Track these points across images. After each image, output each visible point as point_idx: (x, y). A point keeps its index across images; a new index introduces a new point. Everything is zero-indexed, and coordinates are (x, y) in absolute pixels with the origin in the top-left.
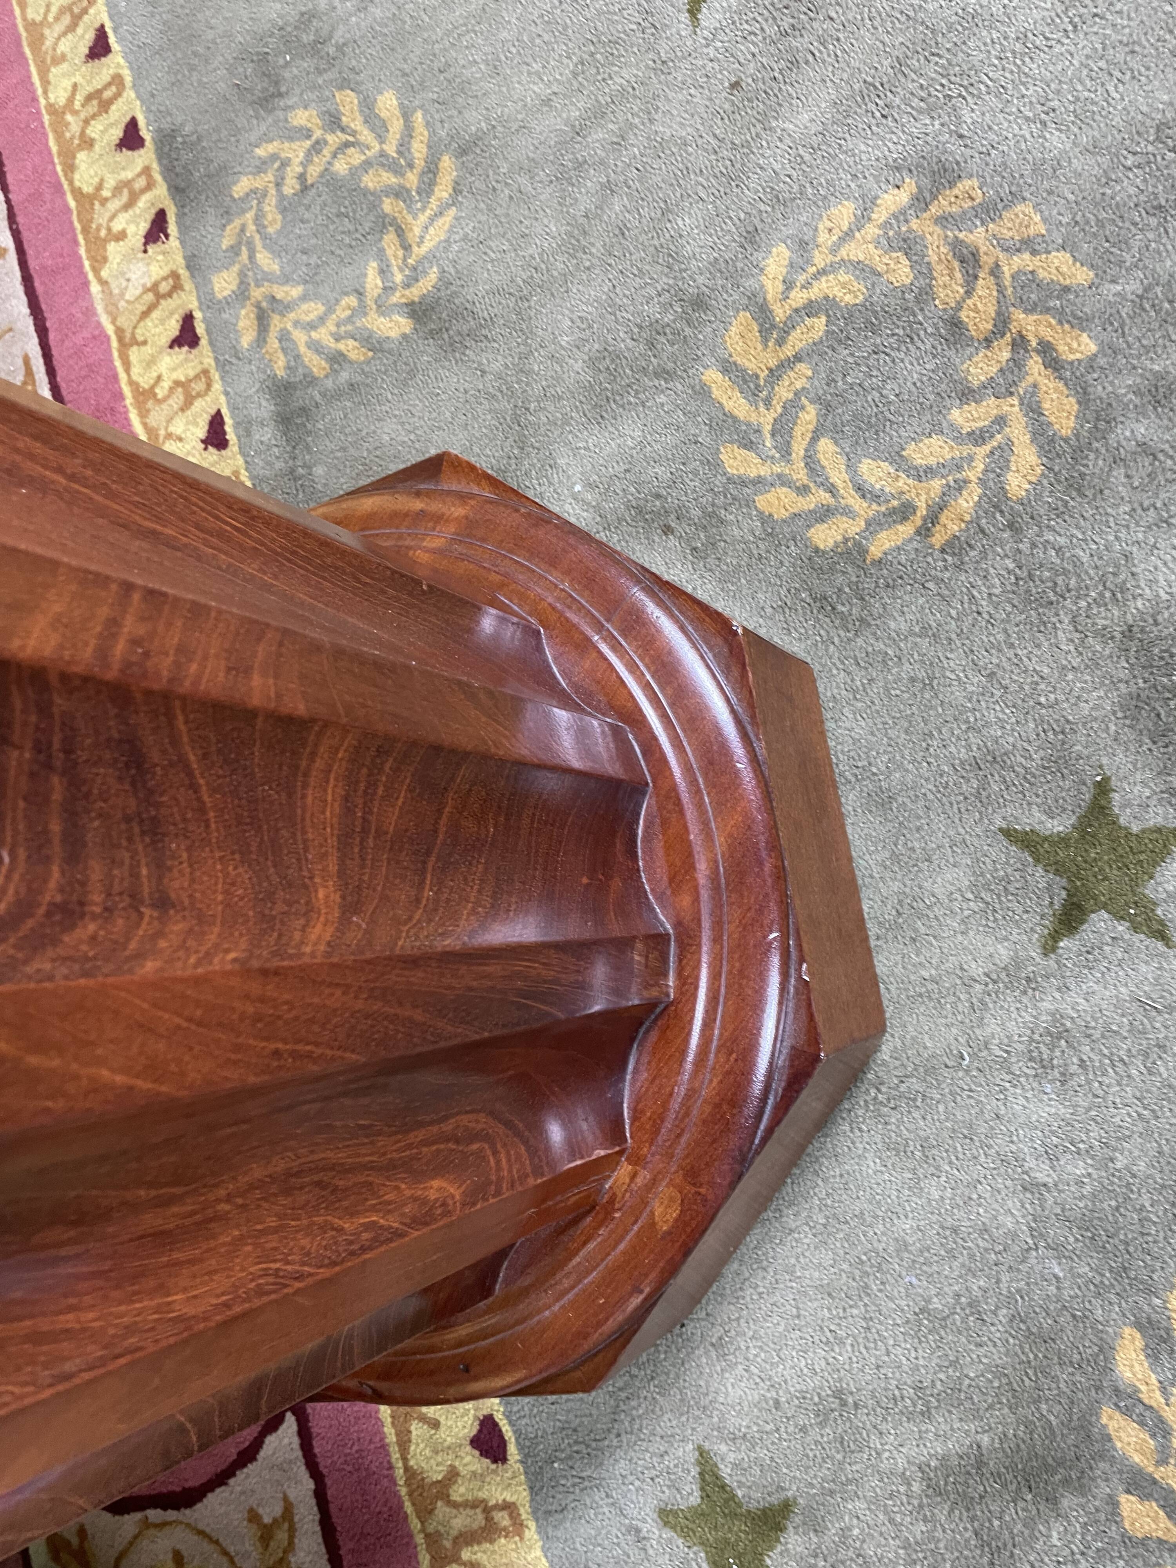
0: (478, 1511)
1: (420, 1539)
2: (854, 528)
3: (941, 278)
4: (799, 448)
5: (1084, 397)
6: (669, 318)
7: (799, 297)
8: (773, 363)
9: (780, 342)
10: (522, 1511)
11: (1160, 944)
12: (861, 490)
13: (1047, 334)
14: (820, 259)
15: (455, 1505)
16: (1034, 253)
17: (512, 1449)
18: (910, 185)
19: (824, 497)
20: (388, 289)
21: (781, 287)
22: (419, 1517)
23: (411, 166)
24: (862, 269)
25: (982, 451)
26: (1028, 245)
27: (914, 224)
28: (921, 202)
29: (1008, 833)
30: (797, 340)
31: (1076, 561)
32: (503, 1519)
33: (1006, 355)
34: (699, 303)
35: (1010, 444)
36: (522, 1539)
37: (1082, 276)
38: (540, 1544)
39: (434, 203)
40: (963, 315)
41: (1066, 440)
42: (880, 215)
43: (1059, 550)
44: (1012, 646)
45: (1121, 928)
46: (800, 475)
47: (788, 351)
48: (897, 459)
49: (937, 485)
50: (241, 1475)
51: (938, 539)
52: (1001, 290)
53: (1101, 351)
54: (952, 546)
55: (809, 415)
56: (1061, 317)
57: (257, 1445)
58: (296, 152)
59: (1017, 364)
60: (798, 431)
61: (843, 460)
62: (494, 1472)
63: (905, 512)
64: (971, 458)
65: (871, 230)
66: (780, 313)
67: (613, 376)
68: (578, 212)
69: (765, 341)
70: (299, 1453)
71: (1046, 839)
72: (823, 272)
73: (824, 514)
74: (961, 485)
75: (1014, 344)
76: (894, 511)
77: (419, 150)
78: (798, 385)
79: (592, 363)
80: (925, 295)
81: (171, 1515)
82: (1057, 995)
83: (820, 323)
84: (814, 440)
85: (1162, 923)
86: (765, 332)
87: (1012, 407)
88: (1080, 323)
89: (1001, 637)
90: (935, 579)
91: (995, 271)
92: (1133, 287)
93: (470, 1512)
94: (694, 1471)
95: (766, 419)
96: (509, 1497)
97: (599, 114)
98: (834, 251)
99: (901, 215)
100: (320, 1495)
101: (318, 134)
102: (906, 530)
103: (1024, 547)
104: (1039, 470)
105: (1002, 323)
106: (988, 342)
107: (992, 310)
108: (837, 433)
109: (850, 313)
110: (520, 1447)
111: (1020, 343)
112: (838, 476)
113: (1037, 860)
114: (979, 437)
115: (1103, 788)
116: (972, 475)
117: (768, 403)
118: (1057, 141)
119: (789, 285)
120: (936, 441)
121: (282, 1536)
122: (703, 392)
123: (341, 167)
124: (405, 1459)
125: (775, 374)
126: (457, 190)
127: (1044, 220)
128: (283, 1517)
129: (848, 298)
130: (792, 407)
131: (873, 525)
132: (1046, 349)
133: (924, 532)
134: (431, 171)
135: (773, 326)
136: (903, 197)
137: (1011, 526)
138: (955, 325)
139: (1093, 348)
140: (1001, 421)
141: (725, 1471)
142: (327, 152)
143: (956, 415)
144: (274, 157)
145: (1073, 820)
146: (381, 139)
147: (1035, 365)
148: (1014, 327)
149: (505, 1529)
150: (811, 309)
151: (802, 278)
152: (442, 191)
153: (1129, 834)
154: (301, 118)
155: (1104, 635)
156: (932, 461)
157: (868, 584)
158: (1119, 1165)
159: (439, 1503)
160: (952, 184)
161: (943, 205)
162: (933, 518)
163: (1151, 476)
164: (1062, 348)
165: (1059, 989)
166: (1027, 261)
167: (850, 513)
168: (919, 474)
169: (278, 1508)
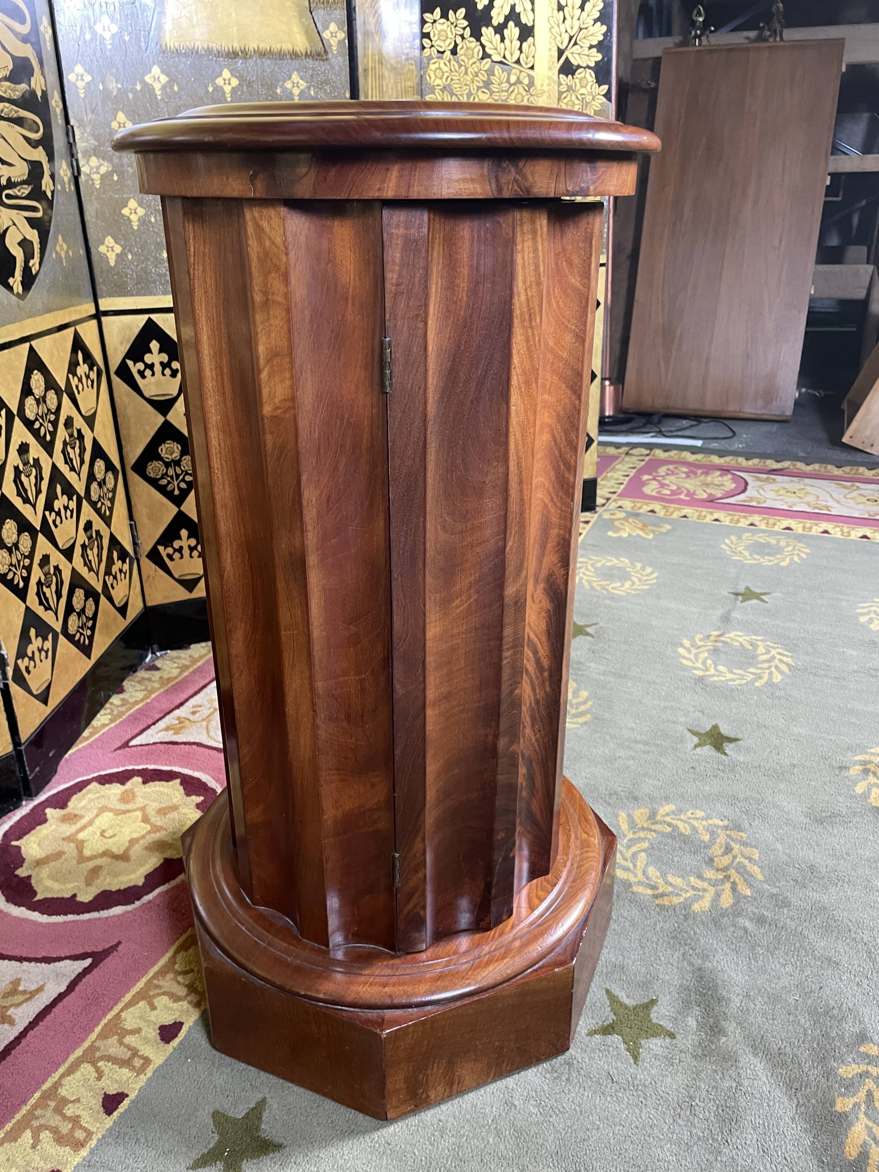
0: (130, 1052)
1: (86, 1044)
2: (633, 879)
3: (716, 846)
4: (634, 849)
5: (737, 902)
6: (622, 794)
7: (668, 819)
8: (645, 825)
9: (652, 824)
10: (151, 1066)
11: (632, 1061)
12: (644, 873)
13: (737, 881)
14: (682, 817)
15: (121, 1043)
16: (750, 862)
17: (175, 1042)
18: (726, 822)
19: (631, 866)
21: (664, 813)
22: (98, 1036)
23: (576, 709)
24: (694, 828)
25: (692, 892)
26: (750, 859)
27: (719, 831)
28: (726, 828)
29: (608, 991)
30: (658, 827)
31: (699, 940)
32: (138, 1062)
33: (721, 877)
34: (636, 798)
35: (703, 897)
36: (137, 1075)
37: (760, 877)
38: (143, 1084)
39: (575, 720)
40: (716, 859)
41: (722, 908)
42: (711, 822)
43: (695, 933)
44: (657, 945)
45: (622, 1046)
47: (653, 827)
48: (664, 875)
49: (670, 889)
50: (33, 964)
51: (658, 901)
52: (733, 862)
53: (751, 897)
54: (662, 907)
55: (646, 845)
56: (746, 880)
57: (59, 959)
59: (722, 882)
60: (638, 845)
61: (645, 862)
62: (158, 1044)
63: (654, 888)
64: (687, 891)
65: (704, 823)
66: (658, 818)
68: (618, 755)
69: (647, 820)
70: (73, 976)
71: (620, 1002)
72: (682, 820)
73: (626, 869)
74: (677, 895)
75: (725, 877)
76: (651, 885)
77: (582, 708)
78: (648, 836)
79: (587, 785)
80: (707, 847)
82: (579, 1051)
83: (669, 829)
84: (641, 851)
85: (638, 1053)
86: (649, 818)
87: (712, 890)
88: (751, 886)
89: (656, 940)
90: (648, 911)
91: (735, 857)
92: (774, 891)
93: (126, 1050)
94: (252, 1105)
95: (630, 836)
96: (151, 1056)
97: (646, 743)
98: (689, 818)
99: (718, 827)
100: (61, 997)
102: (650, 892)
103: (685, 924)
104: (707, 909)
105: (726, 869)
106: (718, 870)
107: (725, 864)
108: (650, 855)
109: (681, 834)
110: (181, 1043)
111: (727, 878)
112: (640, 864)
113: (611, 1005)
114: (694, 888)
115: (653, 1002)
116: (684, 895)
117: (634, 833)
118: (778, 846)
119: (667, 814)
120: (679, 880)
121: (21, 998)
122: (617, 816)
124: (122, 1010)
125: (643, 829)
126: (585, 723)
127: (759, 857)
128: (31, 992)
129: (684, 831)
130: (641, 840)
131: (640, 883)
132: (734, 883)
133: (656, 897)
135: (654, 819)
136: (721, 823)
137: (685, 916)
138: (711, 860)
139: (749, 894)
140: (705, 890)
141: (265, 1115)
143: (692, 879)
145: (635, 1004)
146: (574, 698)
147: (728, 886)
148: (729, 872)
149: (134, 1067)
150: (669, 825)
151: (674, 817)
152: (580, 720)
153: (650, 1021)
155: (691, 964)
156: (674, 883)
157: (624, 895)
158: (551, 1120)
159: (116, 1037)
160: (738, 831)
161: (732, 833)
162: (662, 895)
163: (741, 937)
164: (740, 887)
165: (582, 1049)
166: (746, 862)
167: (635, 875)
168: (667, 883)
169: (33, 987)
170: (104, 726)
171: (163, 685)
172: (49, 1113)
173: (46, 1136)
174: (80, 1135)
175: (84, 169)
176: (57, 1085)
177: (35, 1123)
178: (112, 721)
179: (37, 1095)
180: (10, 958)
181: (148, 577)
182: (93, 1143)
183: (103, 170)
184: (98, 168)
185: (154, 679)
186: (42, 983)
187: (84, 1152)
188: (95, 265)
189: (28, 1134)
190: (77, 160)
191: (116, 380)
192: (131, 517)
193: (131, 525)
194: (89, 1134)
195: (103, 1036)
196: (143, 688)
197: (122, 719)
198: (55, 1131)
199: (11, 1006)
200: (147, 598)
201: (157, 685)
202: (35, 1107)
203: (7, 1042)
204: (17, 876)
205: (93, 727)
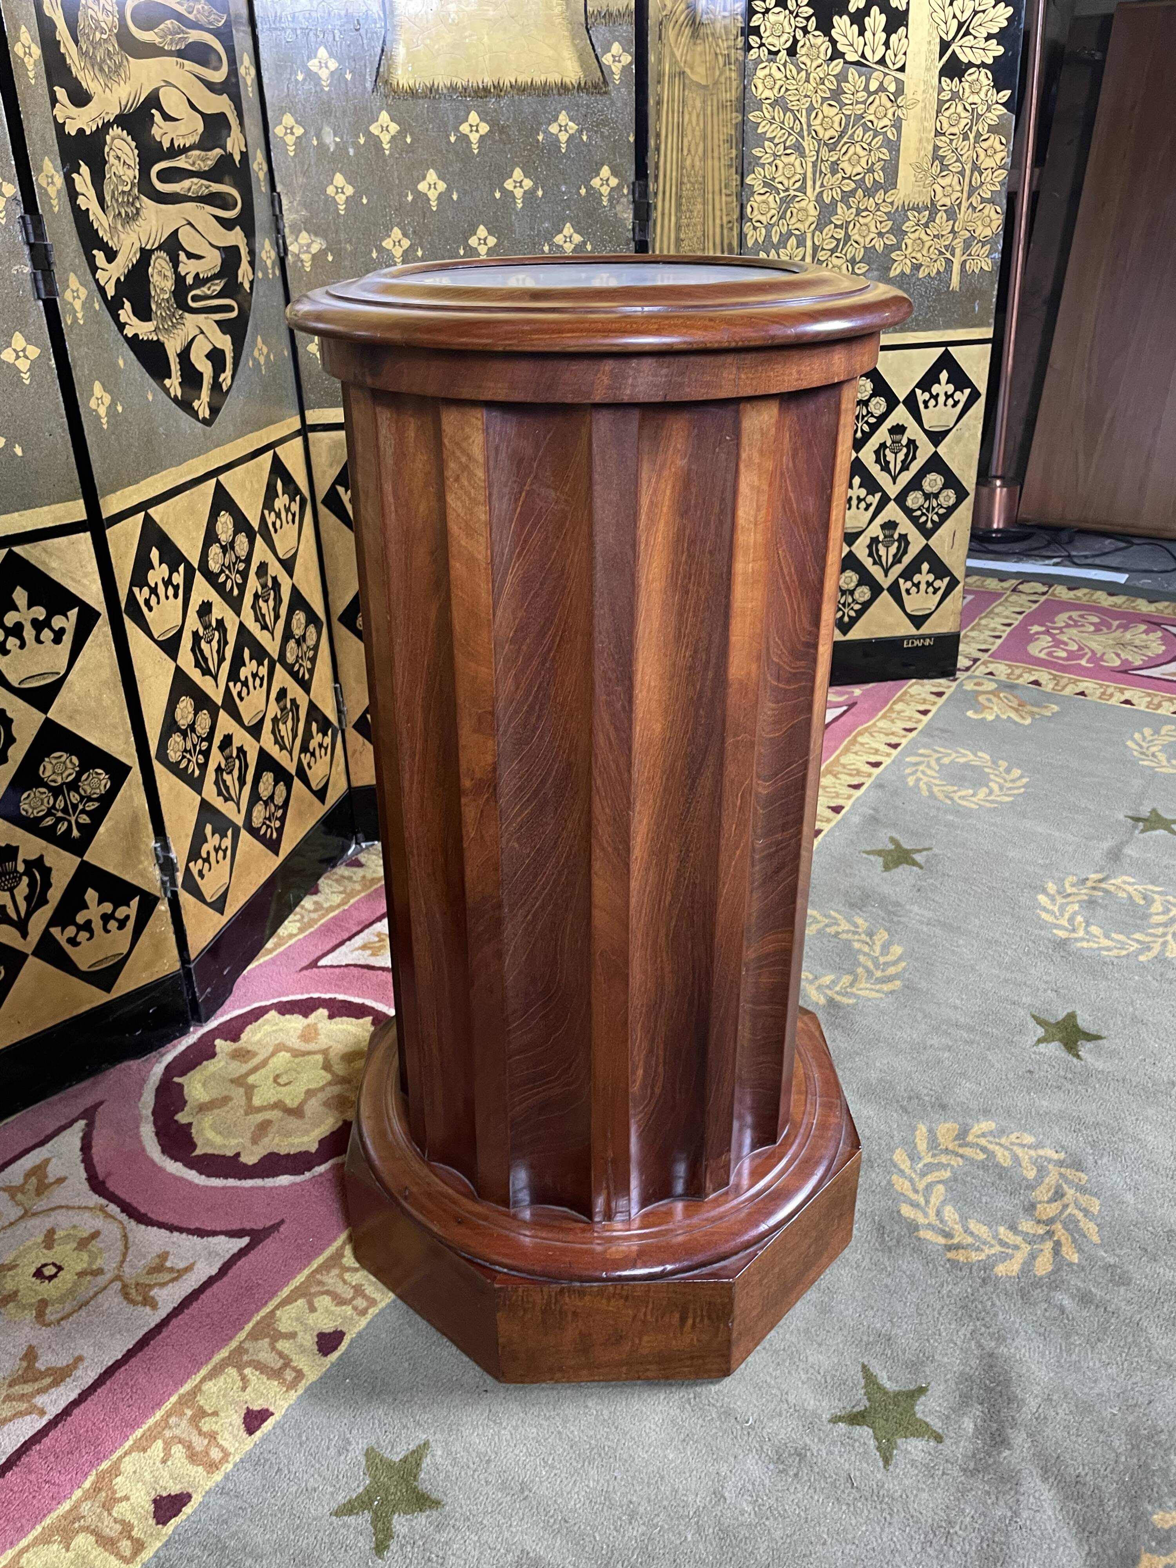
0: (282, 1361)
1: (234, 1344)
2: (921, 1220)
3: (1042, 1188)
4: (929, 1178)
5: (1057, 1270)
6: (927, 1098)
7: (983, 1142)
8: (950, 1147)
9: (960, 1146)
10: (304, 1381)
11: (881, 1464)
12: (938, 1213)
13: (1063, 1240)
14: (1003, 1141)
15: (273, 1348)
16: (1085, 1216)
17: (334, 1356)
18: (1062, 1155)
19: (922, 1201)
20: (828, 987)
21: (979, 1132)
22: (248, 1335)
23: (883, 971)
24: (1016, 1158)
25: (998, 1248)
26: (1086, 1212)
27: (1050, 1166)
28: (1061, 1163)
29: (864, 1367)
30: (967, 1151)
31: (996, 1315)
32: (289, 1375)
33: (1041, 1232)
34: (943, 1107)
35: (1012, 1257)
36: (287, 1391)
37: (1096, 1239)
38: (292, 1402)
39: (878, 987)
40: (1039, 1206)
41: (1035, 1276)
42: (1041, 1152)
43: (993, 1305)
44: (940, 1314)
45: (872, 1443)
46: (921, 1186)
47: (961, 1151)
48: (964, 1218)
49: (970, 1240)
50: (184, 1235)
51: (950, 1255)
52: (1061, 1213)
53: (1078, 1265)
54: (954, 1263)
55: (947, 1174)
56: (1074, 1241)
57: (214, 1233)
58: (845, 926)
59: (1042, 1238)
60: (936, 1174)
61: (942, 1198)
62: (314, 1354)
63: (948, 1235)
64: (992, 1246)
65: (1032, 1153)
66: (970, 1138)
67: (884, 1090)
68: (929, 1042)
69: (955, 1140)
70: (228, 1256)
71: (878, 1384)
72: (1001, 1145)
73: (915, 1205)
74: (978, 1249)
75: (1048, 1232)
76: (944, 1231)
77: (892, 970)
78: (952, 1163)
79: (881, 1080)
80: (1031, 1187)
81: (123, 1217)
82: (816, 1440)
83: (982, 1156)
84: (939, 1182)
85: (891, 1455)
86: (957, 1137)
87: (1026, 1248)
88: (1080, 1250)
89: (939, 1307)
90: (934, 1265)
91: (1066, 1206)
92: (1111, 1260)
93: (277, 1357)
94: (412, 1447)
95: (928, 1159)
96: (305, 1370)
97: (971, 1029)
98: (1012, 1144)
99: (1050, 1161)
100: (211, 1281)
101: (860, 930)
102: (942, 1241)
103: (982, 1290)
104: (1014, 1274)
105: (1050, 1221)
106: (1039, 1222)
107: (1051, 1215)
108: (950, 1189)
109: (997, 1165)
110: (340, 1358)
111: (1050, 1234)
112: (935, 1201)
113: (865, 1387)
114: (1002, 1243)
115: (921, 1391)
116: (987, 1251)
117: (934, 1156)
118: (1129, 1197)
119: (983, 1135)
120: (985, 1229)
121: (167, 1277)
122: (914, 1129)
123: (857, 945)
124: (277, 1307)
125: (946, 1151)
126: (892, 992)
127: (1100, 1211)
128: (178, 1271)
129: (1001, 1161)
130: (940, 1166)
131: (930, 1227)
132: (1058, 1244)
133: (949, 1248)
134: (889, 979)
135: (963, 1139)
136: (1055, 1156)
137: (984, 1280)
138: (1033, 1206)
139: (1076, 1261)
140: (1017, 1247)
141: (427, 1461)
142: (856, 937)
143: (1002, 1229)
144: (835, 918)
145: (897, 1389)
146: (882, 954)
147: (1049, 1245)
148: (1053, 1227)
149: (285, 1380)
150: (984, 1149)
151: (991, 1139)
152: (886, 987)
153: (914, 1414)
154: (860, 921)
155: (980, 1346)
156: (976, 1232)
157: (906, 1240)
158: (767, 1523)
159: (267, 1340)
160: (1077, 1170)
161: (1069, 1173)
162: (957, 1247)
163: (1055, 1319)
164: (1064, 1249)
165: (820, 1439)
166: (1080, 1215)
167: (926, 1215)
168: (967, 1231)
169: (182, 1265)
170: (291, 936)
171: (365, 887)
172: (184, 1423)
173: (178, 1451)
174: (215, 1454)
175: (293, 248)
176: (197, 1390)
177: (168, 1433)
178: (301, 930)
179: (174, 1399)
180: (161, 1225)
181: (355, 752)
182: (229, 1467)
183: (315, 248)
184: (309, 246)
185: (355, 879)
186: (191, 1261)
187: (218, 1477)
188: (302, 367)
189: (160, 1443)
190: (284, 237)
191: (323, 510)
192: (336, 679)
193: (335, 688)
194: (226, 1455)
195: (253, 1336)
196: (342, 889)
197: (312, 930)
198: (189, 1447)
199: (155, 1285)
200: (352, 777)
201: (358, 887)
202: (169, 1414)
203: (146, 1329)
204: (176, 1121)
205: (279, 937)
